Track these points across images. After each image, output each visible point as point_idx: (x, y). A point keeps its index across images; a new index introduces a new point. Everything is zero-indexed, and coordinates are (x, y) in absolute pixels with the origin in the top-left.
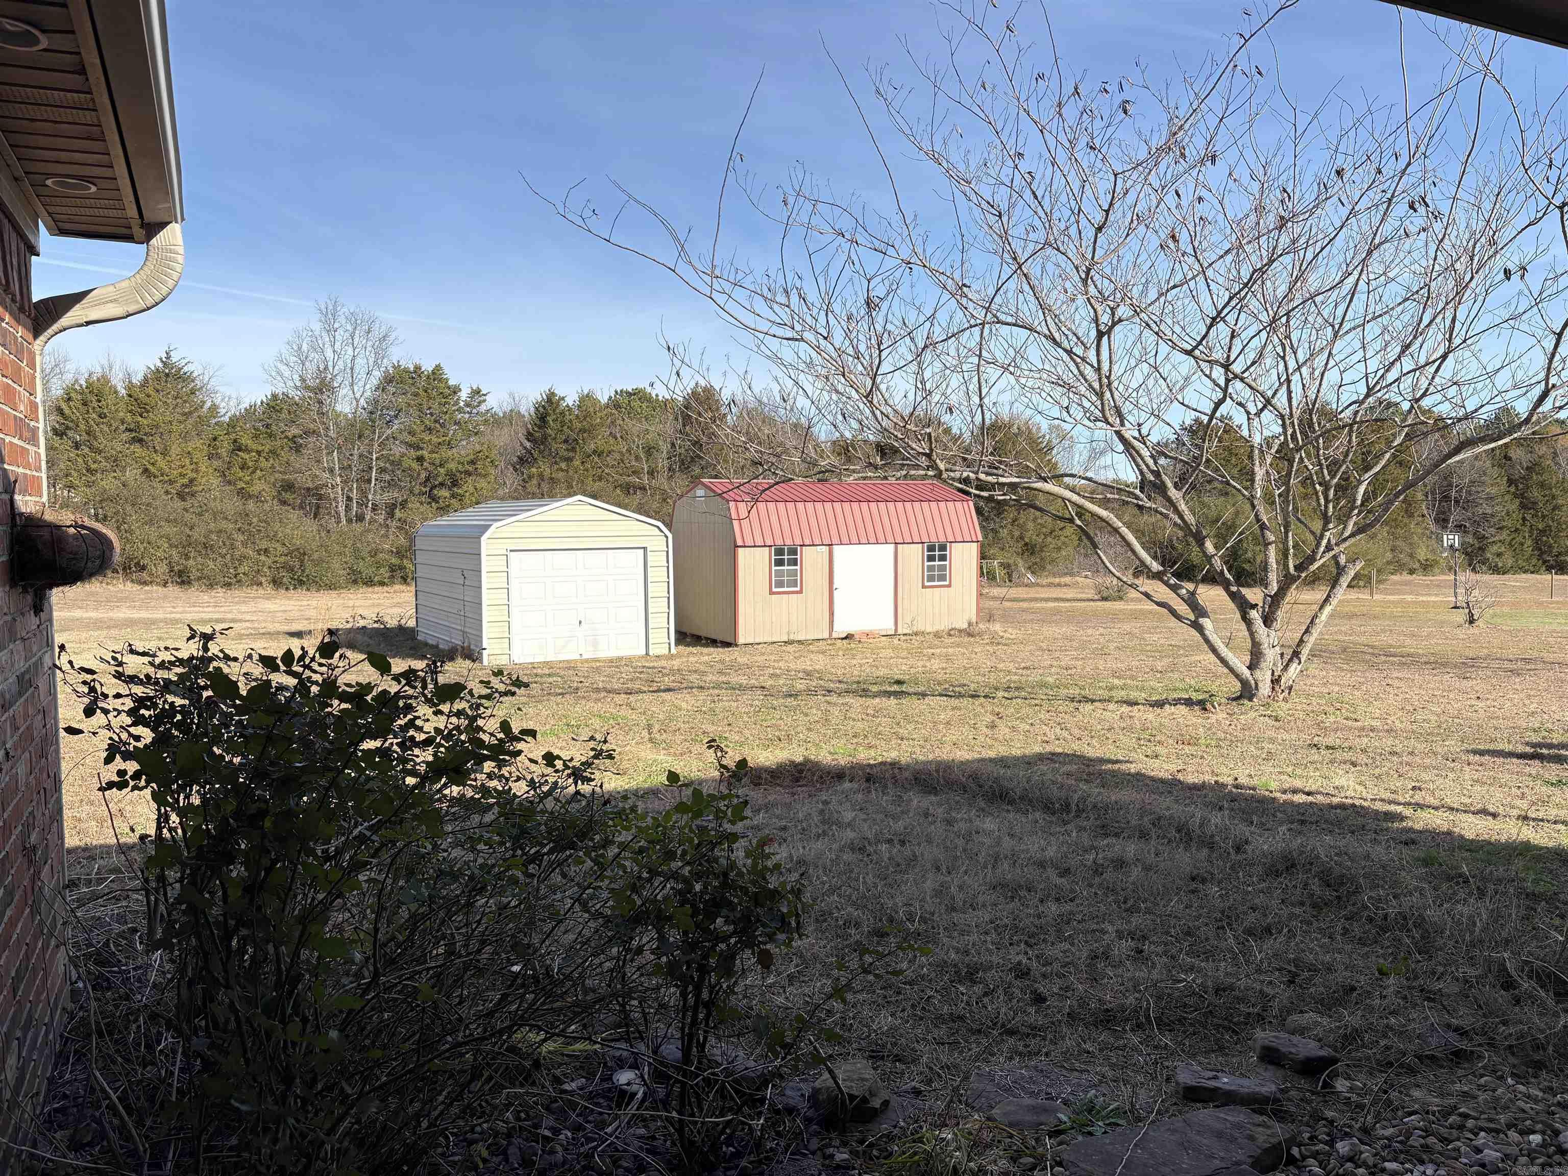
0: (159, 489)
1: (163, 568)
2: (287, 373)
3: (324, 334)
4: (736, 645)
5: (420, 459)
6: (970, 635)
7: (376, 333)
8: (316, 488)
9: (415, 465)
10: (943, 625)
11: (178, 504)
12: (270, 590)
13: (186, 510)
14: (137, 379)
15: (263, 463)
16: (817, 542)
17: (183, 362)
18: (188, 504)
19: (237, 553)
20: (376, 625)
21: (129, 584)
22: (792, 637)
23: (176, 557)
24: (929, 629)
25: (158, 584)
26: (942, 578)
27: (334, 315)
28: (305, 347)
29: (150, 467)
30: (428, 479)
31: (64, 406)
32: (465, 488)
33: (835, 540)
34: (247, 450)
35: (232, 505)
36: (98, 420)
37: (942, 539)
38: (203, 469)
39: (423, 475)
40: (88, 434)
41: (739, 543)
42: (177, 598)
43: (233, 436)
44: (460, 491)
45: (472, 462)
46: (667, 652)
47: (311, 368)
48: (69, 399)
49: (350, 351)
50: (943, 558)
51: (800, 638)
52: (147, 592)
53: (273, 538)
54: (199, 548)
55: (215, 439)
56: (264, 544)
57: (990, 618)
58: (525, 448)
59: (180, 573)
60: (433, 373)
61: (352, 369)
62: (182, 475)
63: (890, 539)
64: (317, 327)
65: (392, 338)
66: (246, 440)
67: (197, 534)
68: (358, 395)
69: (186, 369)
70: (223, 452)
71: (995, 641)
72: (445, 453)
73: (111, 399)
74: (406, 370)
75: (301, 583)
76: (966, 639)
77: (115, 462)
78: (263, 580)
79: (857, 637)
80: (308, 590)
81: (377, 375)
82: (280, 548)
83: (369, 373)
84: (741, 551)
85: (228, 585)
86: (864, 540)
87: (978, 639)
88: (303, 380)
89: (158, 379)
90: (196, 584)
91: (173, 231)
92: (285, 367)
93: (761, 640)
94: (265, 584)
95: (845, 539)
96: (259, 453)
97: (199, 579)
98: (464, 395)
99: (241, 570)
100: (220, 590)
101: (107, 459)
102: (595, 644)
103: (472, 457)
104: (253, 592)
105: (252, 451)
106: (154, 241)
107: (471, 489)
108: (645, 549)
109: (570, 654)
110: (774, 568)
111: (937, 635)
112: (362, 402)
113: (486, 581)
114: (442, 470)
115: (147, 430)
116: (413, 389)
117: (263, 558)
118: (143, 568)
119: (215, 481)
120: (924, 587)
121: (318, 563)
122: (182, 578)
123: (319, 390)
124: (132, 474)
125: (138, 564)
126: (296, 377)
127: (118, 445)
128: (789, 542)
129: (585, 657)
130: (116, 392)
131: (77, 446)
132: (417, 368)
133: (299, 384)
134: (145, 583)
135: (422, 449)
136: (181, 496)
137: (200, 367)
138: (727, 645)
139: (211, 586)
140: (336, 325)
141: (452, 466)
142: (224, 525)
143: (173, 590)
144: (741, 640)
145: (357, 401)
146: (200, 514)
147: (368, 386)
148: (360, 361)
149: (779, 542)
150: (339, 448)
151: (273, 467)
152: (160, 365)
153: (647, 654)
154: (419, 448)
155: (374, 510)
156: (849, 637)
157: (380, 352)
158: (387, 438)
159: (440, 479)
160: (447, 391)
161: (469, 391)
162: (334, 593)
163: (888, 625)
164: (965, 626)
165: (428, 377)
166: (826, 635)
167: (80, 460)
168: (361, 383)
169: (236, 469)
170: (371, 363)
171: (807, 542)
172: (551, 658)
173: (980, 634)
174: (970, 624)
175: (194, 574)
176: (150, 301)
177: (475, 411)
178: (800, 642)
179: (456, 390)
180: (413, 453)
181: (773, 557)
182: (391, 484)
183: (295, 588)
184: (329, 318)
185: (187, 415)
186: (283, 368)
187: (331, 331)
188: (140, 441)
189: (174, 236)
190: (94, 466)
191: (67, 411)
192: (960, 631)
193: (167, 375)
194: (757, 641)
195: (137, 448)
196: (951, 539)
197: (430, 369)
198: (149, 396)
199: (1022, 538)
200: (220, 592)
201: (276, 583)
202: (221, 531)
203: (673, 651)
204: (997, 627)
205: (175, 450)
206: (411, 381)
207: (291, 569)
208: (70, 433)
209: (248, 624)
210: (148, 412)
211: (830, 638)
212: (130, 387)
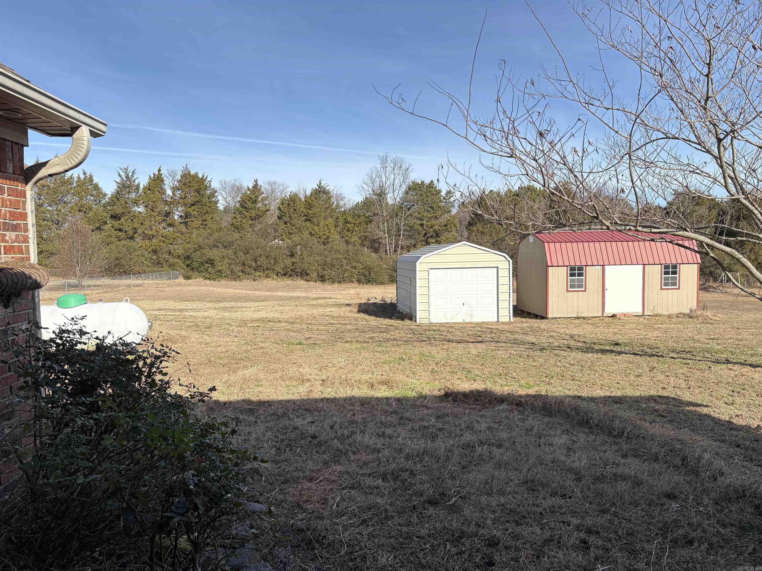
0: (316, 241)
1: (315, 275)
2: (366, 188)
3: (382, 169)
4: (547, 318)
5: (422, 225)
6: (691, 317)
7: (404, 167)
8: (377, 239)
9: (420, 228)
10: (675, 310)
11: (322, 247)
12: (356, 284)
13: (325, 249)
14: (308, 193)
15: (356, 229)
16: (595, 263)
17: (326, 185)
18: (326, 247)
19: (344, 268)
20: (381, 302)
21: (302, 281)
22: (579, 315)
23: (320, 270)
24: (665, 313)
25: (313, 281)
26: (674, 284)
27: (386, 160)
28: (374, 176)
29: (312, 231)
30: (425, 234)
31: (281, 207)
32: (442, 238)
33: (606, 262)
34: (350, 223)
35: (342, 247)
36: (293, 212)
37: (674, 262)
38: (332, 231)
39: (424, 232)
40: (290, 217)
41: (549, 264)
42: (318, 287)
43: (344, 217)
44: (439, 239)
45: (446, 225)
46: (508, 320)
47: (377, 185)
48: (283, 204)
49: (392, 176)
50: (674, 273)
51: (584, 316)
52: (309, 284)
53: (358, 262)
54: (329, 266)
55: (337, 219)
56: (354, 264)
57: (704, 308)
58: (472, 217)
59: (322, 277)
60: (430, 184)
61: (393, 185)
62: (324, 235)
63: (641, 262)
64: (379, 166)
65: (410, 170)
66: (350, 219)
67: (328, 260)
68: (396, 197)
69: (327, 188)
70: (340, 224)
71: (706, 321)
72: (433, 222)
73: (298, 203)
74: (418, 184)
75: (369, 281)
76: (687, 319)
77: (300, 230)
78: (354, 280)
79: (618, 316)
80: (372, 284)
81: (404, 187)
82: (361, 266)
83: (400, 186)
84: (550, 268)
85: (339, 282)
86: (623, 262)
87: (695, 320)
88: (373, 191)
89: (316, 193)
90: (327, 281)
91: (82, 130)
92: (366, 186)
93: (561, 316)
94: (354, 281)
95: (612, 262)
96: (354, 224)
97: (329, 279)
98: (443, 194)
99: (345, 275)
100: (336, 284)
101: (296, 228)
102: (471, 316)
103: (445, 223)
104: (349, 285)
105: (352, 223)
106: (74, 136)
107: (444, 238)
108: (497, 267)
109: (459, 319)
110: (569, 278)
111: (670, 316)
112: (398, 199)
113: (419, 283)
114: (432, 230)
115: (311, 215)
116: (420, 192)
117: (354, 270)
118: (308, 274)
119: (337, 237)
120: (661, 289)
121: (376, 273)
122: (322, 279)
123: (380, 195)
124: (306, 234)
125: (306, 273)
126: (370, 190)
127: (299, 222)
128: (578, 264)
129: (466, 321)
130: (300, 199)
131: (286, 223)
132: (423, 182)
133: (371, 193)
134: (308, 281)
135: (423, 220)
136: (324, 244)
137: (333, 187)
138: (543, 318)
139: (333, 282)
140: (387, 165)
141: (436, 227)
142: (338, 256)
143: (319, 284)
144: (550, 316)
145: (395, 199)
146: (330, 251)
147: (400, 192)
148: (397, 181)
149: (572, 264)
150: (387, 221)
151: (360, 230)
152: (317, 187)
153: (498, 321)
154: (422, 220)
155: (402, 248)
156: (614, 316)
157: (405, 176)
158: (408, 216)
159: (431, 234)
160: (435, 193)
161: (446, 192)
162: (382, 286)
163: (639, 310)
164: (687, 311)
165: (427, 186)
166: (600, 315)
167: (286, 229)
168: (397, 191)
169: (345, 231)
170: (402, 181)
171: (589, 263)
172: (449, 321)
173: (697, 317)
174: (691, 311)
175: (327, 277)
176: (74, 164)
177: (448, 201)
178: (584, 318)
179: (440, 191)
180: (419, 222)
181: (569, 272)
182: (409, 237)
183: (367, 284)
184: (384, 161)
185: (327, 208)
186: (364, 186)
187: (385, 168)
188: (309, 220)
189: (83, 133)
190: (291, 231)
191: (282, 209)
192: (684, 314)
193: (320, 192)
194: (559, 316)
195: (308, 224)
196: (680, 262)
197: (428, 183)
198: (312, 201)
199: (756, 260)
200: (336, 285)
201: (359, 281)
202: (337, 259)
203: (512, 320)
204: (709, 313)
205: (322, 223)
206: (419, 189)
207: (365, 276)
208: (283, 218)
209: (334, 300)
210: (312, 207)
211: (603, 316)
212: (306, 197)
